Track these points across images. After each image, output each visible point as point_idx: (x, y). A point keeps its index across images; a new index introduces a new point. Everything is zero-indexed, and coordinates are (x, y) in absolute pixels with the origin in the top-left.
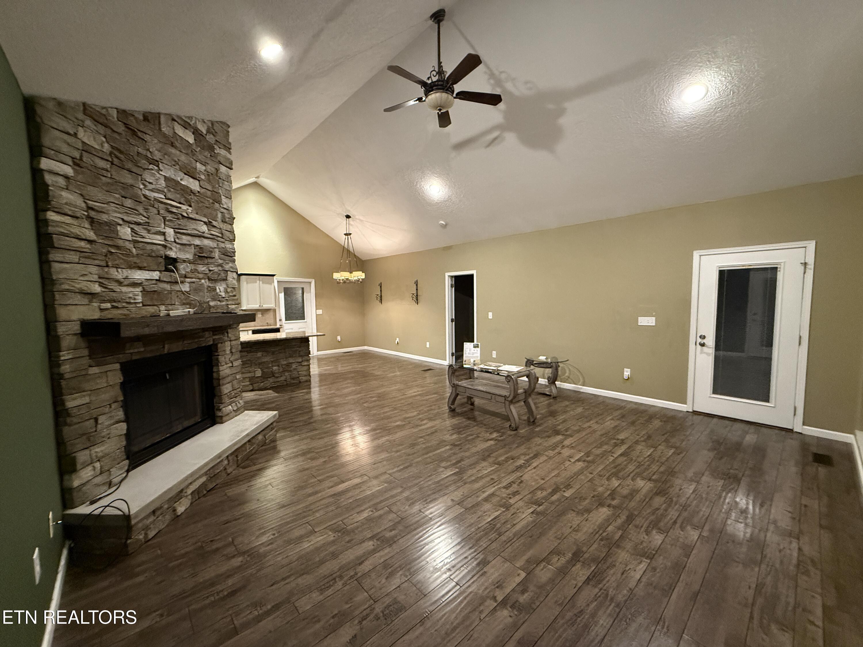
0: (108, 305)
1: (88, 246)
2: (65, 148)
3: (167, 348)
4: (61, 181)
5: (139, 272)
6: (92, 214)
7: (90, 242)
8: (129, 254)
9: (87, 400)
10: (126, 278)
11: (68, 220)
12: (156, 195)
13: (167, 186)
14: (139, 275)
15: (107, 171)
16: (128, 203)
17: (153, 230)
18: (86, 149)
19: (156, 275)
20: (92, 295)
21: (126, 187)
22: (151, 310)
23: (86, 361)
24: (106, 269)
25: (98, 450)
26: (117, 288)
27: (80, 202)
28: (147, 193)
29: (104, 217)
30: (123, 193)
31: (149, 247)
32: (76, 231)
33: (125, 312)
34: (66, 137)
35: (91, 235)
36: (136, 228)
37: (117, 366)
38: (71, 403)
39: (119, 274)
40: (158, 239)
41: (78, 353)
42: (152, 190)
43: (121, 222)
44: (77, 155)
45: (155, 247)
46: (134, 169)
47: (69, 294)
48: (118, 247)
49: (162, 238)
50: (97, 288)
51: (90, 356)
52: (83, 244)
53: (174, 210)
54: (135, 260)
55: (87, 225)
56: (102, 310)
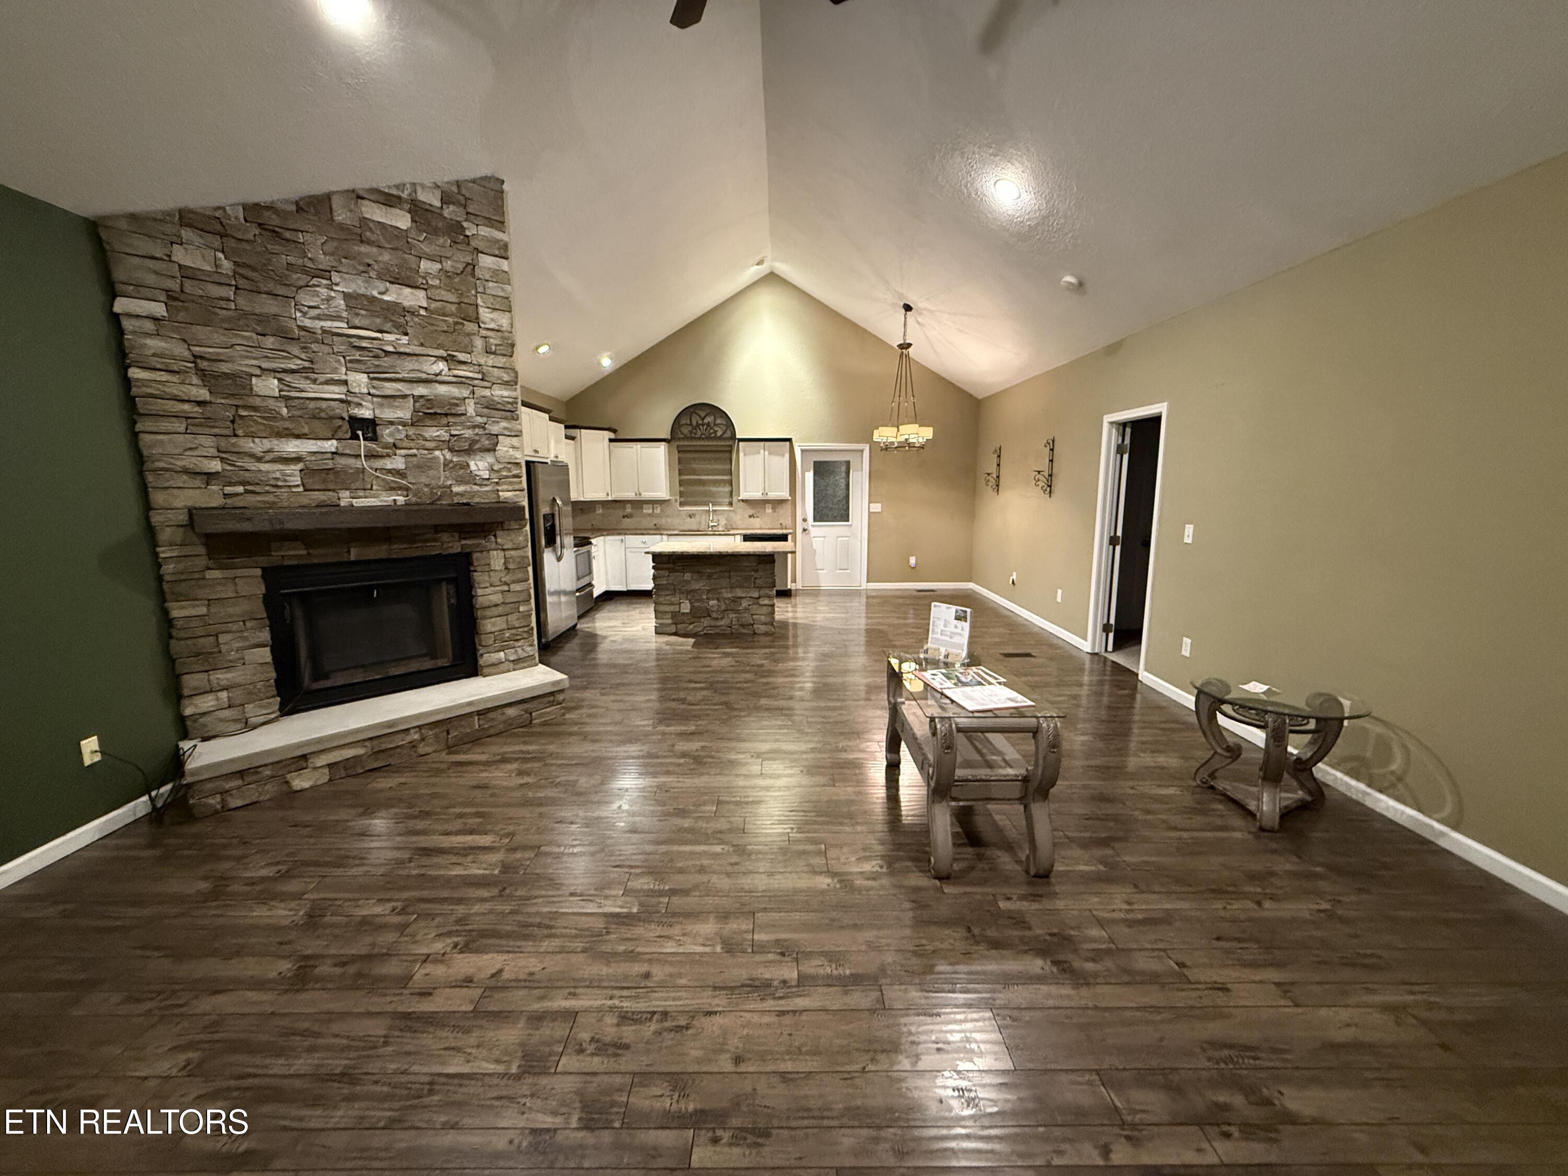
0: (240, 489)
1: (197, 409)
2: (151, 279)
3: (354, 554)
4: (149, 326)
5: (297, 442)
6: (204, 364)
7: (200, 403)
8: (277, 417)
9: (203, 610)
10: (270, 451)
11: (164, 377)
12: (327, 324)
13: (349, 308)
14: (292, 447)
15: (229, 300)
16: (270, 342)
17: (321, 378)
18: (187, 273)
19: (330, 445)
20: (210, 477)
21: (262, 319)
22: (321, 496)
23: (203, 561)
24: (233, 440)
25: (221, 677)
26: (253, 466)
27: (180, 350)
28: (308, 323)
29: (225, 368)
30: (259, 329)
31: (312, 405)
32: (174, 390)
33: (270, 498)
34: (151, 264)
35: (203, 394)
36: (288, 378)
37: (258, 572)
38: (175, 614)
39: (258, 446)
40: (336, 392)
41: (188, 550)
42: (318, 318)
43: (258, 372)
44: (174, 285)
45: (324, 405)
46: (281, 291)
47: (168, 475)
48: (254, 408)
49: (343, 389)
50: (215, 466)
51: (210, 555)
52: (186, 407)
53: (364, 344)
54: (287, 424)
55: (195, 380)
56: (226, 496)
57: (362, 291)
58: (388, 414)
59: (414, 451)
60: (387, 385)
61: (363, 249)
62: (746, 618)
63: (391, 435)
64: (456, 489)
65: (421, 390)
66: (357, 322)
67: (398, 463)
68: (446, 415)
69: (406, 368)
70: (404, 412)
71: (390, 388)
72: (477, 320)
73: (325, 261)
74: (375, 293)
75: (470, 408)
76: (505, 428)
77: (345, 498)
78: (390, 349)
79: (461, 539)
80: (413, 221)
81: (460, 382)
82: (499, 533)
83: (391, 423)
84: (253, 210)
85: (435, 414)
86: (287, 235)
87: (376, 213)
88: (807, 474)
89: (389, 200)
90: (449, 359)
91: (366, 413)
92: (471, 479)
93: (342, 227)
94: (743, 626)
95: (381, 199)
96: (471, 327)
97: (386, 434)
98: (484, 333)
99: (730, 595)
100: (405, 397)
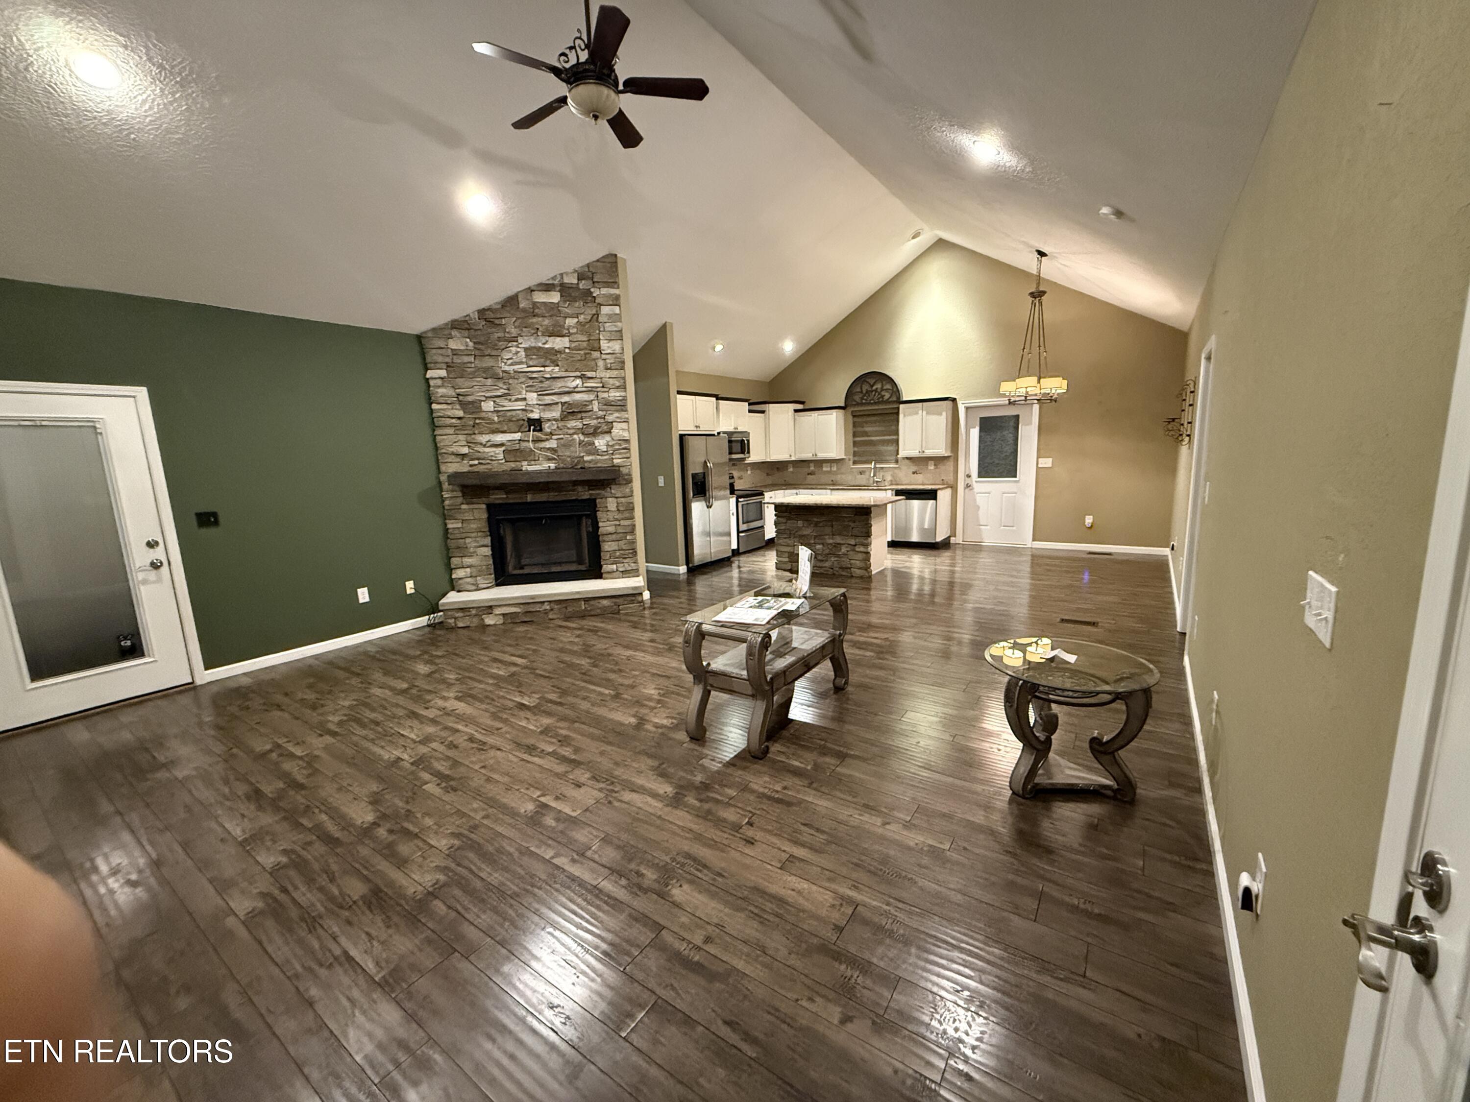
0: (476, 462)
1: (458, 421)
2: (440, 359)
3: (529, 498)
4: (439, 382)
5: (501, 435)
6: (461, 398)
7: (460, 418)
8: (493, 422)
9: (460, 525)
10: (489, 441)
11: (444, 406)
12: (516, 367)
13: (527, 356)
14: (500, 438)
15: (471, 363)
16: (489, 382)
17: (513, 398)
18: (455, 353)
19: (518, 436)
20: (463, 456)
21: (486, 370)
22: (513, 465)
23: (460, 500)
24: (473, 436)
25: (467, 561)
26: (482, 449)
27: (451, 392)
28: (507, 368)
29: (470, 399)
30: (485, 376)
31: (509, 414)
32: (449, 413)
33: (489, 467)
34: (439, 351)
35: (461, 413)
36: (497, 400)
37: (484, 506)
38: (449, 526)
39: (484, 439)
40: (520, 405)
41: (455, 494)
42: (511, 364)
43: (484, 399)
44: (448, 360)
45: (514, 413)
46: (494, 353)
47: (446, 456)
48: (483, 419)
49: (524, 403)
50: (465, 450)
51: (463, 496)
52: (454, 421)
53: (534, 375)
54: (496, 426)
55: (458, 407)
56: (471, 466)
57: (533, 345)
58: (547, 415)
59: (562, 436)
60: (546, 397)
61: (534, 320)
62: (845, 562)
63: (549, 427)
64: (587, 458)
65: (566, 399)
66: (531, 363)
67: (552, 444)
68: (580, 412)
69: (558, 386)
70: (556, 413)
71: (548, 399)
72: (599, 349)
73: (514, 332)
74: (540, 345)
75: (595, 406)
76: (618, 417)
77: (526, 467)
78: (548, 376)
79: (589, 489)
80: (561, 296)
81: (590, 390)
82: (613, 487)
83: (549, 420)
84: (482, 312)
85: (573, 412)
86: (497, 322)
87: (540, 297)
88: (972, 430)
89: (547, 287)
90: (582, 377)
91: (535, 416)
92: (596, 452)
93: (524, 310)
94: (841, 568)
95: (544, 288)
96: (596, 354)
97: (547, 427)
98: (604, 356)
99: (831, 541)
100: (557, 403)
